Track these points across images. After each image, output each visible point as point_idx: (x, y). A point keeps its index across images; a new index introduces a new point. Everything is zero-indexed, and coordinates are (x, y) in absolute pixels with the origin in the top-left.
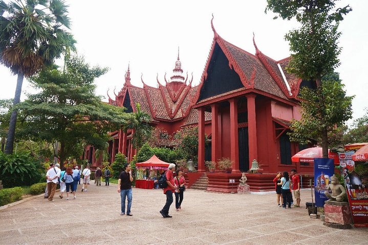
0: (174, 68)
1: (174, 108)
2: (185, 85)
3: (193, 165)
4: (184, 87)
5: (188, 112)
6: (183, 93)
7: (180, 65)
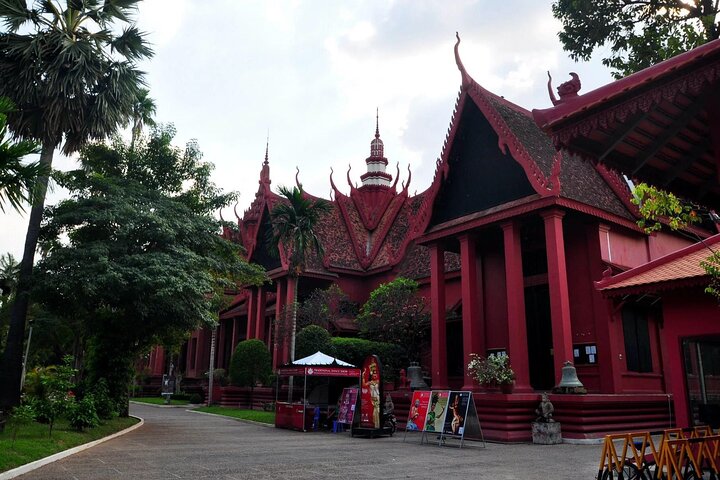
0: (369, 155)
1: (370, 243)
2: (395, 194)
3: (421, 375)
4: (392, 196)
5: (403, 252)
6: (390, 211)
7: (381, 148)
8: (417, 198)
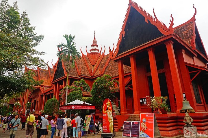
0: (92, 44)
1: (93, 69)
2: (100, 55)
4: (99, 55)
5: (104, 71)
6: (99, 60)
7: (96, 42)
8: (107, 55)
